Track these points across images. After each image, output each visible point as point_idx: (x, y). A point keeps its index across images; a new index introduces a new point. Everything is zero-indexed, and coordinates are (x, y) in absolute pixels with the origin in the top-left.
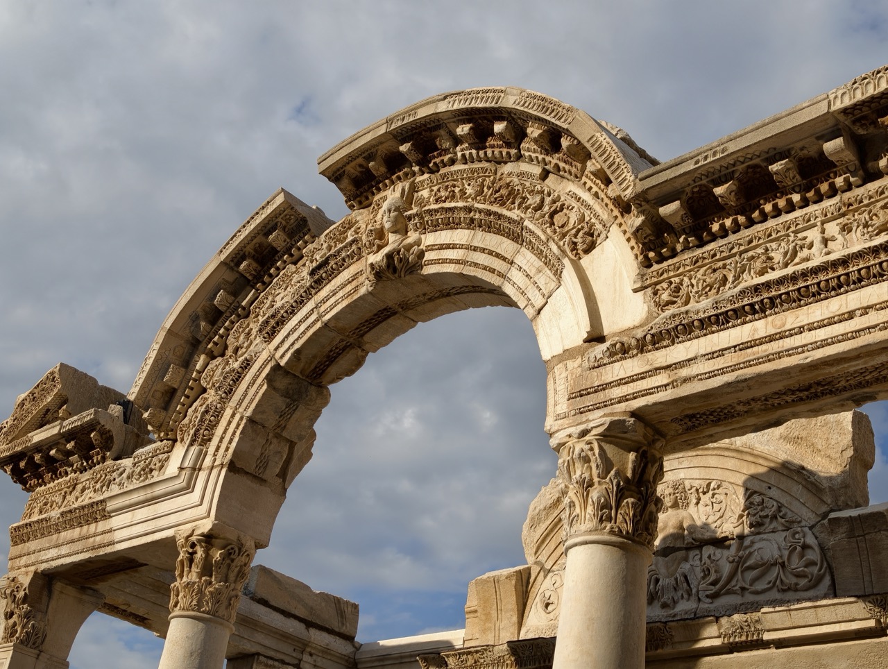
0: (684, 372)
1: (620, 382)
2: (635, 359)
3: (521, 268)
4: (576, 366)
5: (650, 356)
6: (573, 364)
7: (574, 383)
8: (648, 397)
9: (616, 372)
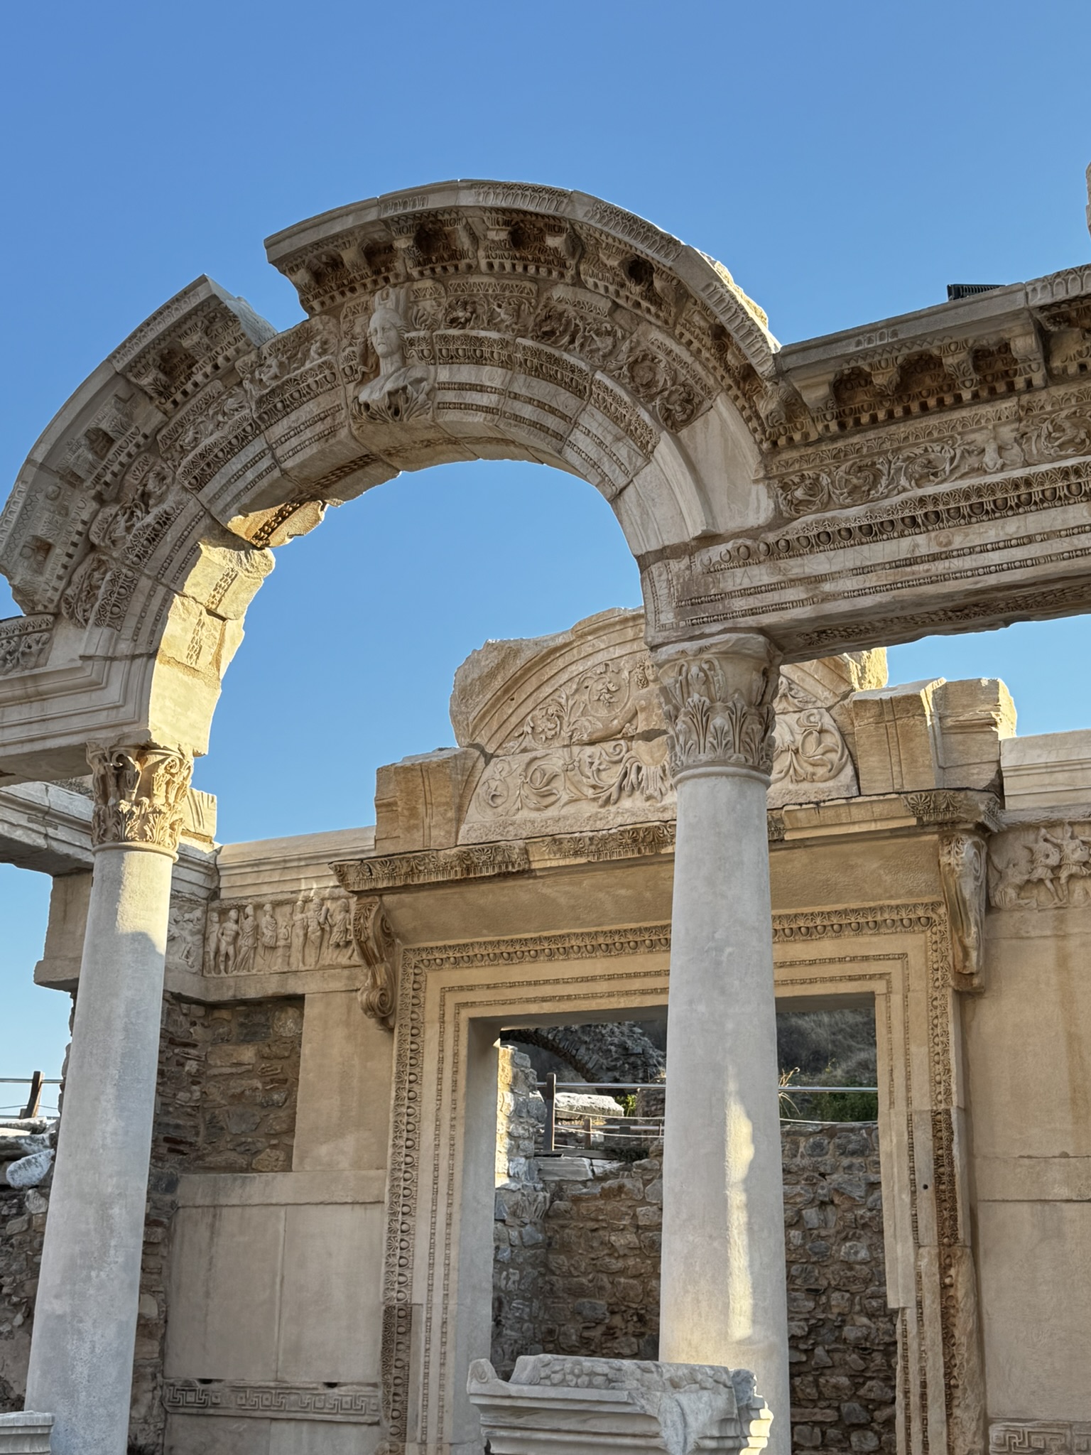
0: (827, 587)
1: (745, 593)
2: (762, 566)
3: (589, 431)
4: (683, 567)
5: (782, 564)
6: (677, 566)
7: (682, 588)
8: (781, 613)
9: (738, 581)
